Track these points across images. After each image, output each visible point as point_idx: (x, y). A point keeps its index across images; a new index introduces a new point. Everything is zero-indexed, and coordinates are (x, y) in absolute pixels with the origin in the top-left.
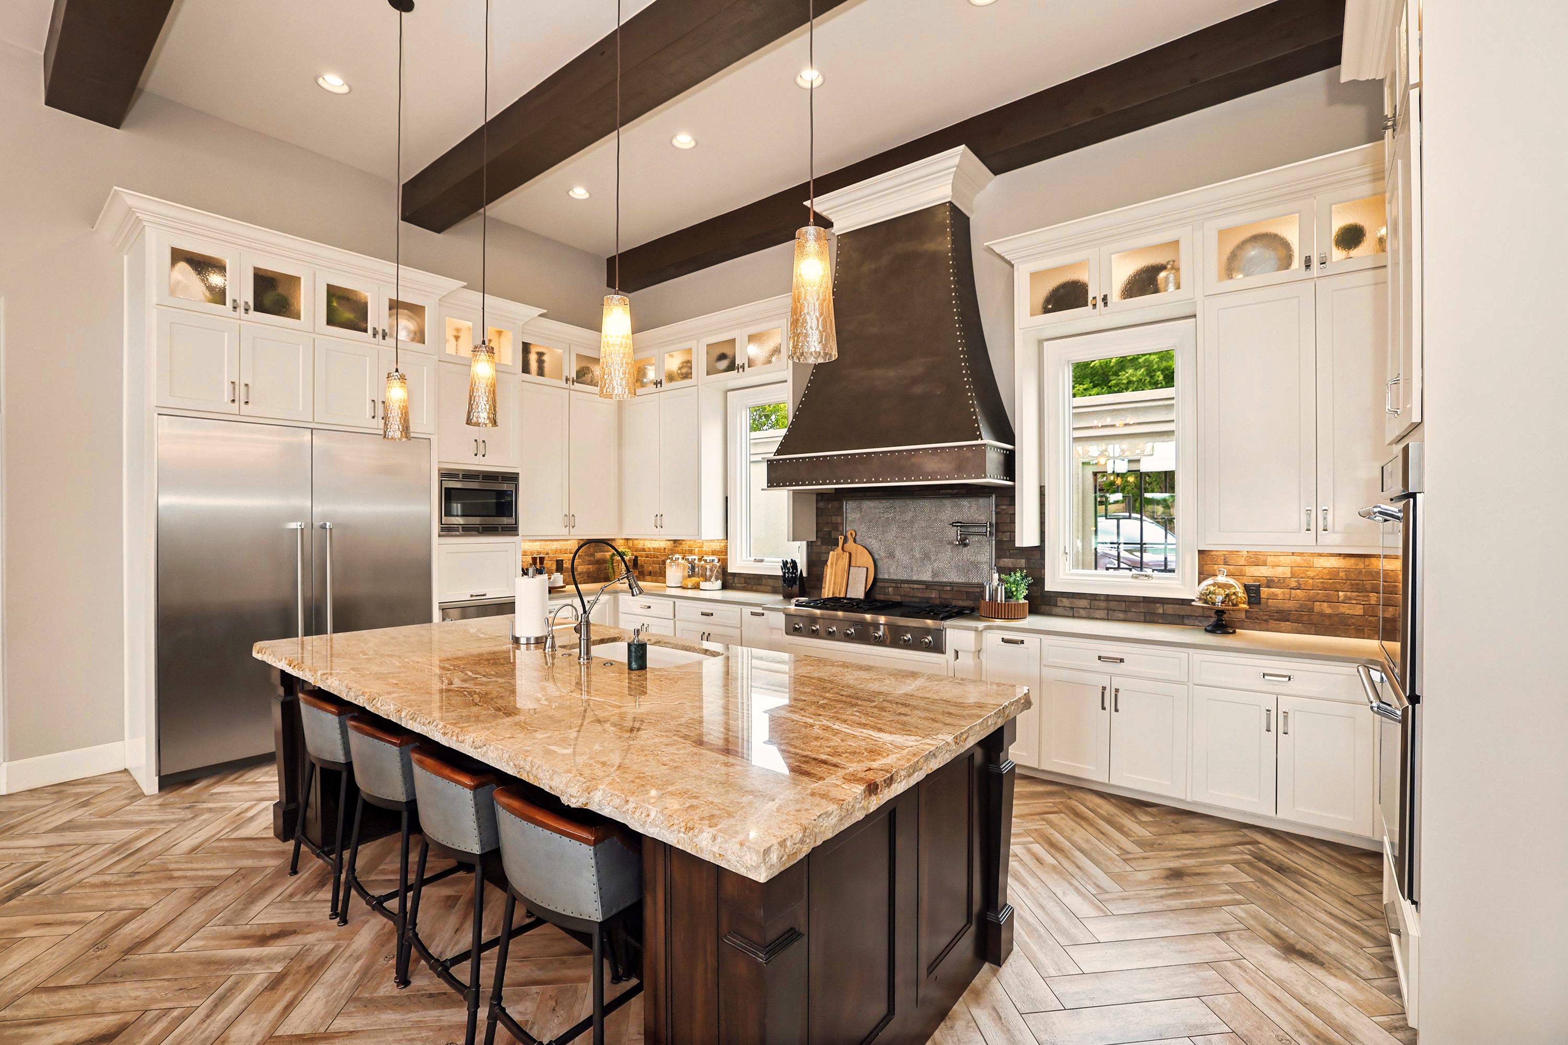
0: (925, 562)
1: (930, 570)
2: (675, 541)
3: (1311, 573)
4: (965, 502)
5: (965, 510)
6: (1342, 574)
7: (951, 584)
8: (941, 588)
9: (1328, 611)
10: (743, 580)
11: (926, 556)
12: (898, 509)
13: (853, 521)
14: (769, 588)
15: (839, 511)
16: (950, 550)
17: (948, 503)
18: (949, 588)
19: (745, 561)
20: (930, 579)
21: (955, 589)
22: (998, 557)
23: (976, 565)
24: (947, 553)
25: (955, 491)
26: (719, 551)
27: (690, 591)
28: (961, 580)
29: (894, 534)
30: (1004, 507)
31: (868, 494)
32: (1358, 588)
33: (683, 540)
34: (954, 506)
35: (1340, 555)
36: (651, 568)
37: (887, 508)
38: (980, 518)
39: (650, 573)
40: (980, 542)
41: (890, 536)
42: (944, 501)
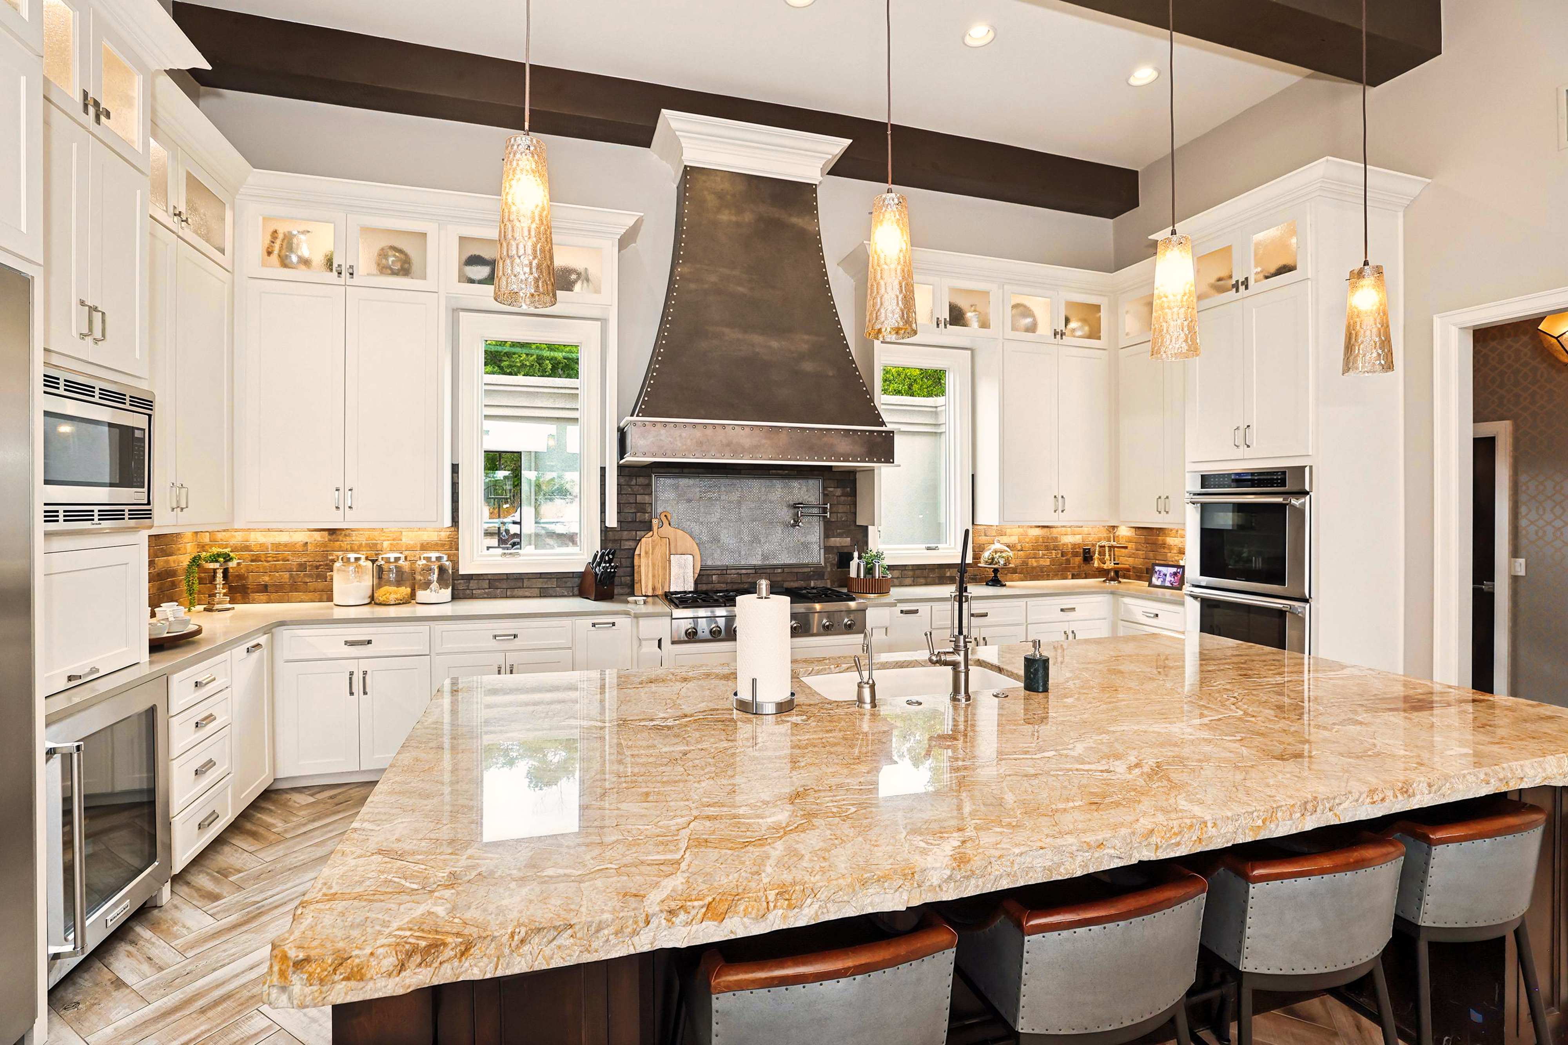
0: (755, 545)
1: (760, 553)
2: (332, 532)
3: (1027, 540)
4: (795, 484)
5: (796, 491)
6: (1041, 540)
7: (784, 566)
8: (772, 571)
9: (1035, 564)
10: (485, 584)
11: (755, 540)
12: (723, 489)
13: (667, 501)
14: (537, 591)
15: (647, 489)
16: (780, 532)
17: (778, 484)
18: (779, 570)
19: (481, 556)
20: (760, 563)
21: (786, 570)
22: (827, 536)
23: (806, 546)
24: (778, 533)
25: (786, 472)
26: (437, 544)
27: (392, 608)
28: (793, 561)
29: (718, 515)
30: (832, 489)
31: (685, 470)
32: (1047, 548)
33: (352, 530)
34: (785, 487)
35: (1039, 526)
36: (267, 578)
37: (710, 487)
38: (810, 499)
39: (264, 589)
40: (810, 523)
41: (715, 517)
42: (774, 481)
